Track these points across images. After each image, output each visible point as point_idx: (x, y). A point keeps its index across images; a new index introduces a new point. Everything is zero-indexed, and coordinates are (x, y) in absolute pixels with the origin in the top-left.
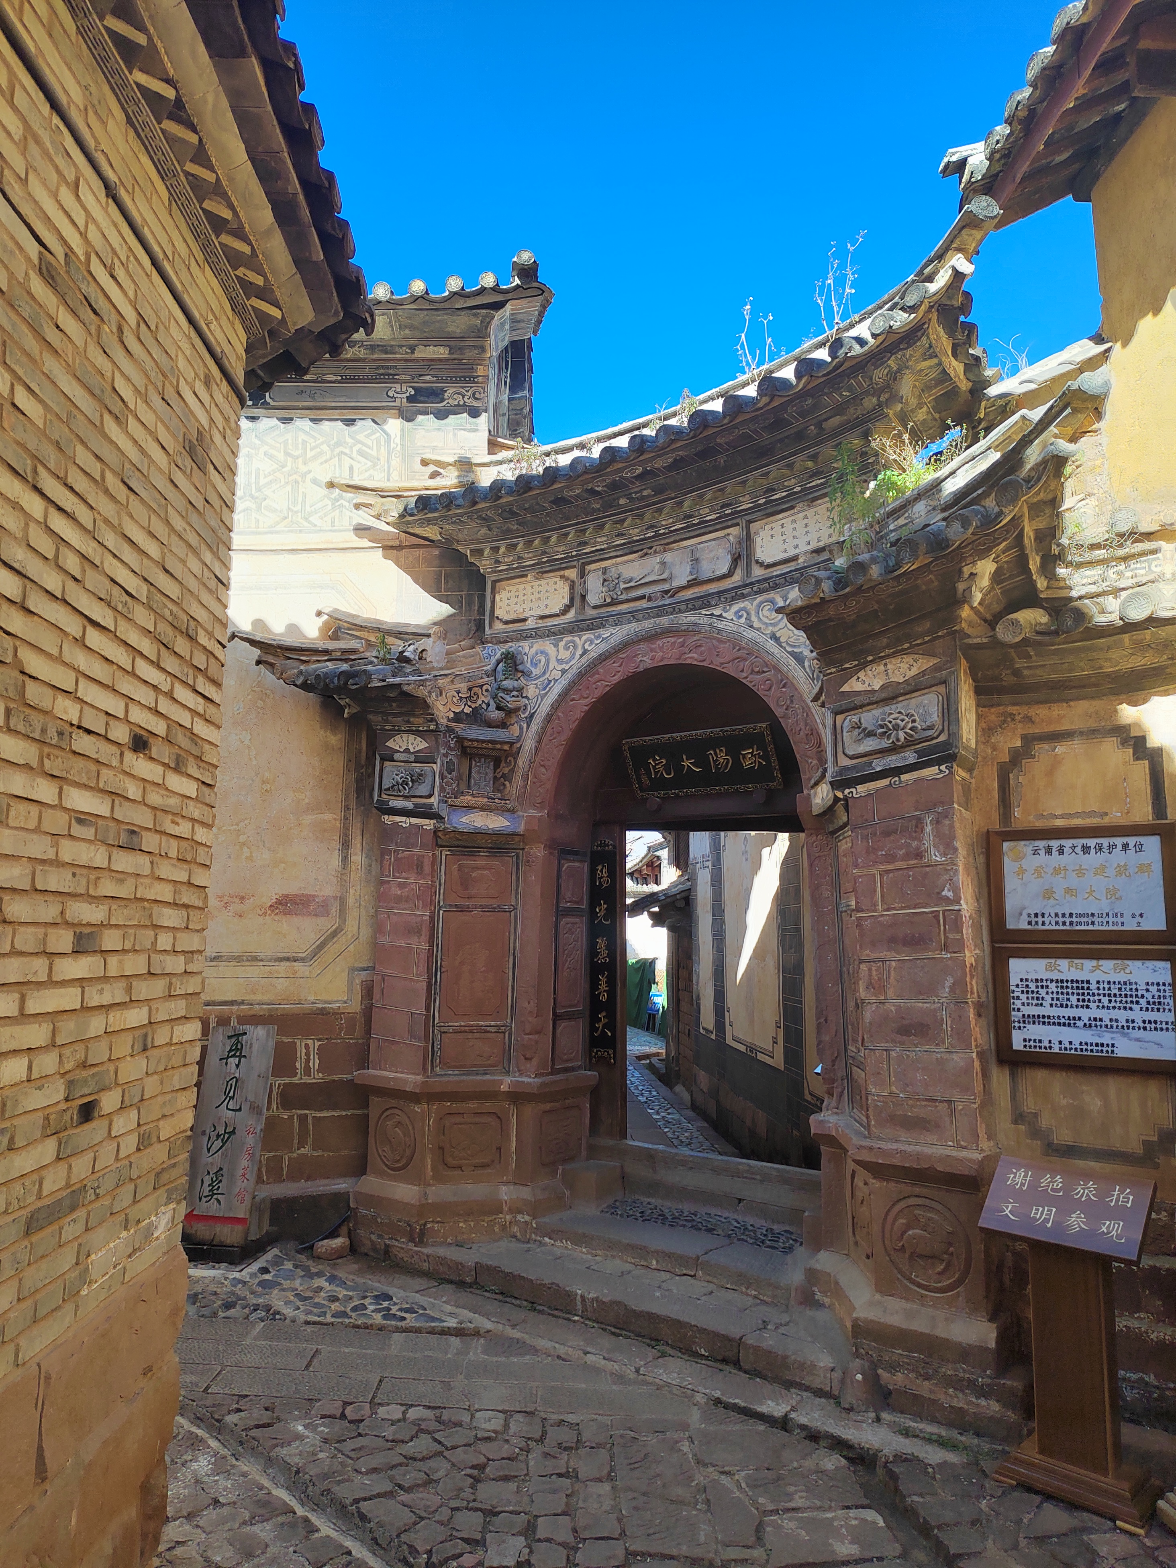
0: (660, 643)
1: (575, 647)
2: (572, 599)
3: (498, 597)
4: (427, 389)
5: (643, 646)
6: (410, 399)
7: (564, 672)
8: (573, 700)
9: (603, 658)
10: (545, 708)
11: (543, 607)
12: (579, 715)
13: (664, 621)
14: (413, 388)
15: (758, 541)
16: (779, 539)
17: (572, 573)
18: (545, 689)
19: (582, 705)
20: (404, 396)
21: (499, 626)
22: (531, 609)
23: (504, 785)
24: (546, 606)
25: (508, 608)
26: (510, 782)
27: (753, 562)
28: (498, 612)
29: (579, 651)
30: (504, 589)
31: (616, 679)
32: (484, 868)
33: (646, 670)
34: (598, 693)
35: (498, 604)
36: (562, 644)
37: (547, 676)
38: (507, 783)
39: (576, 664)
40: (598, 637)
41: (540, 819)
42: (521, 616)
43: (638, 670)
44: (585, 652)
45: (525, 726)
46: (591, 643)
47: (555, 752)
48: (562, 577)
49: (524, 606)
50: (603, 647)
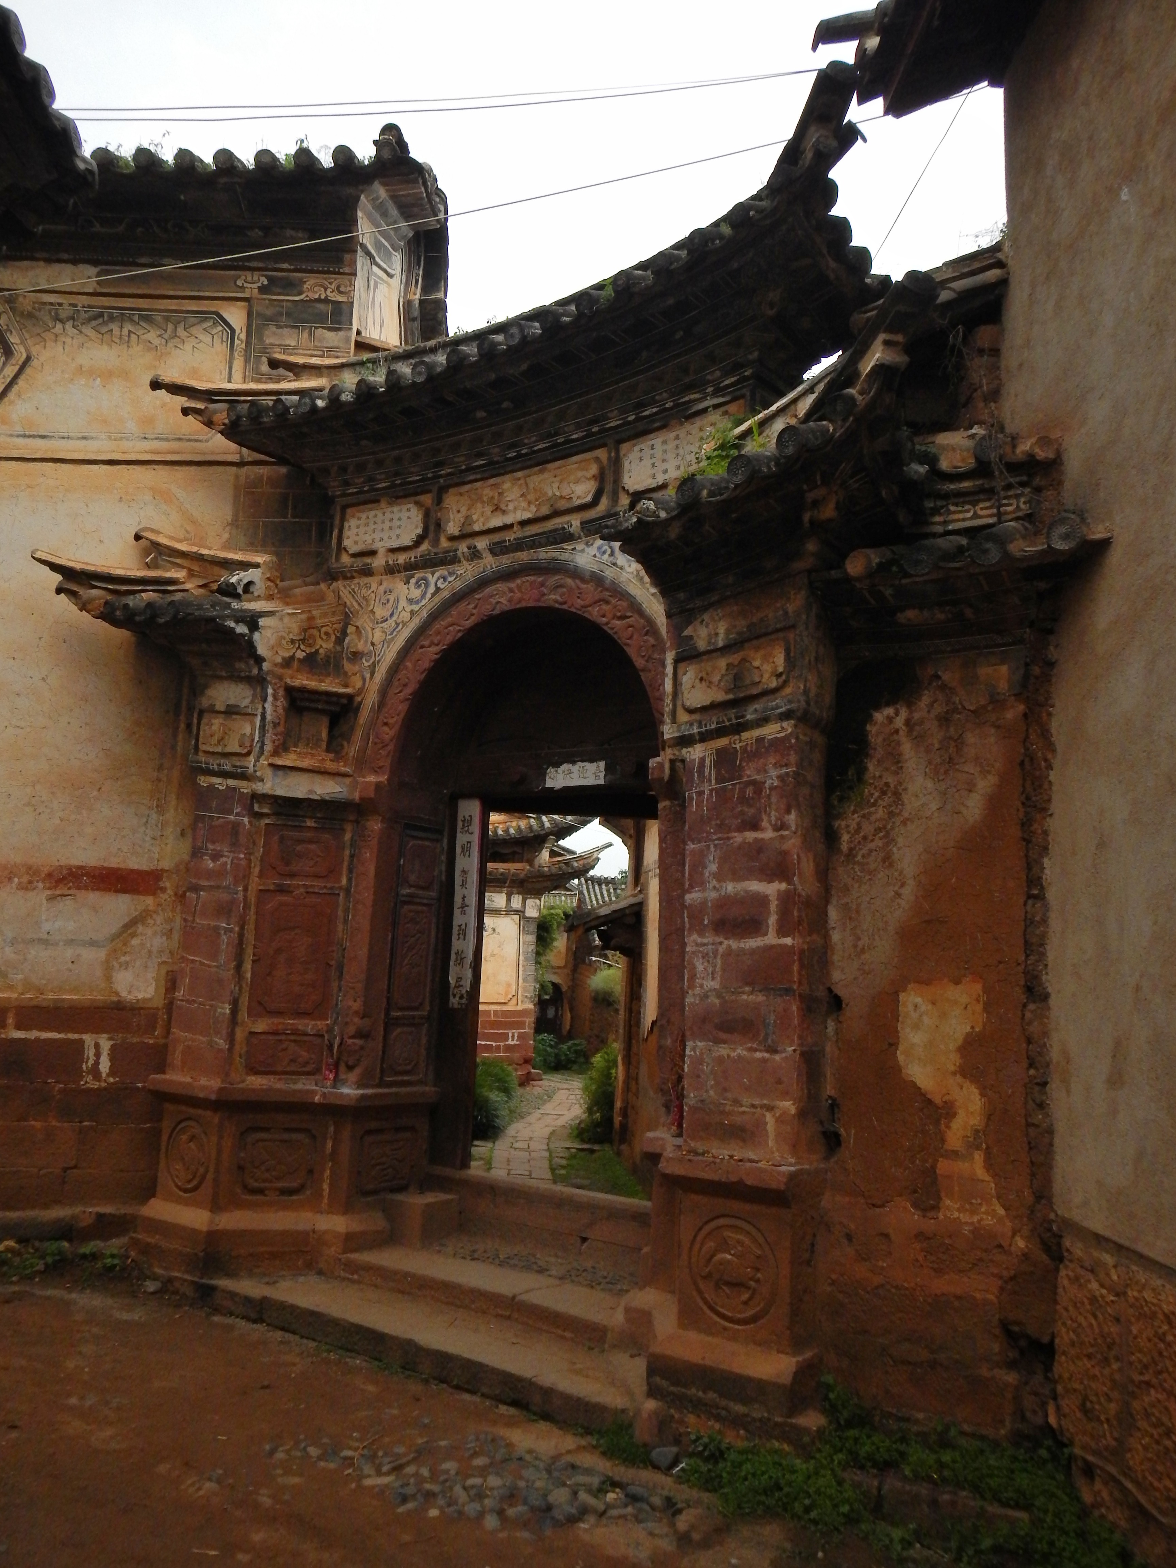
0: (518, 581)
1: (427, 585)
2: (426, 529)
3: (346, 525)
4: (281, 279)
5: (501, 586)
6: (262, 289)
7: (412, 613)
8: (422, 647)
9: (457, 598)
10: (390, 655)
11: (394, 537)
12: (426, 664)
13: (524, 556)
14: (266, 277)
15: (626, 464)
16: (647, 462)
17: (427, 499)
18: (392, 633)
19: (430, 653)
20: (255, 286)
21: (345, 559)
22: (381, 540)
23: (342, 746)
24: (398, 536)
25: (357, 538)
26: (349, 742)
27: (620, 490)
28: (346, 543)
29: (432, 589)
30: (353, 516)
31: (469, 623)
32: (310, 842)
33: (504, 614)
34: (449, 639)
35: (346, 533)
36: (413, 581)
37: (395, 618)
38: (345, 744)
39: (427, 605)
40: (451, 574)
41: (378, 786)
42: (370, 548)
43: (494, 613)
44: (438, 590)
45: (368, 676)
46: (445, 580)
47: (399, 708)
48: (417, 503)
49: (375, 536)
50: (459, 585)
